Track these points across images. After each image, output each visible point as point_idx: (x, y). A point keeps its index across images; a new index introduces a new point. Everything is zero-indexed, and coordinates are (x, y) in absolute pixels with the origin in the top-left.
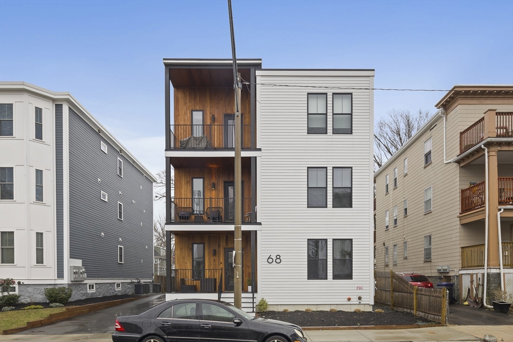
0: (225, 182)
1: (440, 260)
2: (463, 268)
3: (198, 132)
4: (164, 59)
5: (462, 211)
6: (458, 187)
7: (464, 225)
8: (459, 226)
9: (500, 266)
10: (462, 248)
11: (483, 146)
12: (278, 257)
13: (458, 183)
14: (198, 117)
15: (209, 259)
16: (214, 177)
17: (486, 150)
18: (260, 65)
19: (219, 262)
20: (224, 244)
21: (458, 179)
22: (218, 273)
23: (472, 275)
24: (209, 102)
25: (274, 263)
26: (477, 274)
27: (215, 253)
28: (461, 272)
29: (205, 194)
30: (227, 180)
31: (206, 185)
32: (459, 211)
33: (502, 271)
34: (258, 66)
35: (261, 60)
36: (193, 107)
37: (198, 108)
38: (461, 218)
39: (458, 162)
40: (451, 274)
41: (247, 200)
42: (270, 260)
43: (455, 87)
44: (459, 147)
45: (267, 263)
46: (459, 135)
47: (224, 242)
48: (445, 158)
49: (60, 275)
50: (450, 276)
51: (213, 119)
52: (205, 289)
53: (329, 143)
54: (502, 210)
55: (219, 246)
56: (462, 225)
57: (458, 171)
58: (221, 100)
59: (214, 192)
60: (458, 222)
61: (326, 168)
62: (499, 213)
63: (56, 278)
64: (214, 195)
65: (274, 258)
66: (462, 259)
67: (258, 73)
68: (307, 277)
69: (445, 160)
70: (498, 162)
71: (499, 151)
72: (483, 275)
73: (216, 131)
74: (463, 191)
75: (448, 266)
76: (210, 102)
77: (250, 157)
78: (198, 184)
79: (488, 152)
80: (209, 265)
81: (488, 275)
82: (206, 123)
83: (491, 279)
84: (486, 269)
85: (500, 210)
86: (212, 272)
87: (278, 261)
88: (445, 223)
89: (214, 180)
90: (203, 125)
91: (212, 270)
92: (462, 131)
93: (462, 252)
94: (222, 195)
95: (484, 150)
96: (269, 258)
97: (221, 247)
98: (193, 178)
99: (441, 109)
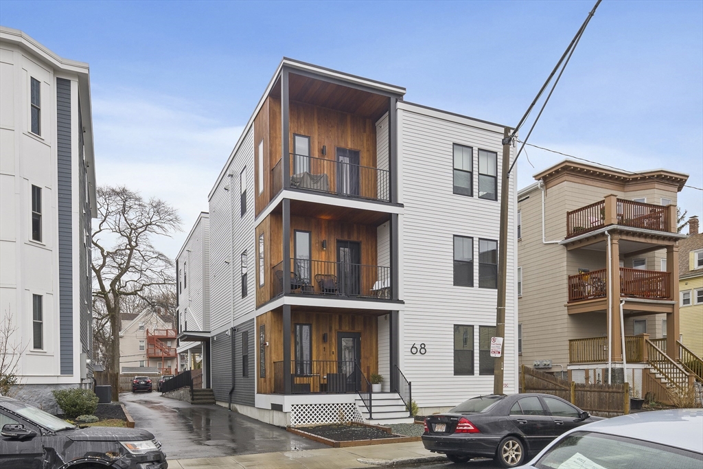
0: (338, 241)
1: (535, 354)
2: (572, 363)
3: (302, 167)
4: (285, 58)
5: (570, 300)
6: (565, 273)
7: (573, 316)
8: (567, 316)
9: (622, 360)
10: (570, 341)
11: (606, 233)
12: (423, 346)
13: (565, 268)
14: (302, 145)
15: (318, 347)
16: (323, 232)
17: (609, 237)
18: (401, 95)
19: (330, 351)
20: (337, 327)
21: (565, 264)
22: (328, 366)
23: (587, 371)
24: (317, 127)
25: (418, 353)
26: (595, 370)
27: (325, 339)
28: (569, 368)
29: (312, 256)
30: (340, 239)
31: (313, 242)
32: (567, 299)
33: (626, 366)
34: (399, 96)
35: (405, 89)
36: (296, 129)
37: (302, 132)
38: (570, 308)
39: (566, 245)
40: (554, 370)
41: (365, 269)
42: (414, 350)
43: (566, 161)
44: (565, 228)
45: (411, 354)
46: (566, 215)
47: (337, 324)
48: (544, 237)
49: (66, 368)
50: (553, 373)
51: (323, 151)
52: (335, 389)
53: (474, 208)
54: (624, 302)
55: (330, 330)
56: (569, 315)
57: (565, 255)
58: (332, 127)
59: (324, 253)
60: (566, 312)
61: (472, 238)
62: (621, 304)
63: (59, 375)
64: (324, 257)
65: (419, 347)
66: (570, 353)
67: (399, 105)
68: (453, 372)
69: (544, 240)
70: (620, 251)
71: (620, 239)
72: (607, 370)
73: (326, 169)
74: (570, 278)
75: (551, 361)
76: (319, 128)
77: (391, 214)
78: (302, 239)
79: (611, 240)
80: (318, 356)
81: (613, 370)
82: (313, 155)
83: (617, 375)
84: (610, 364)
85: (621, 302)
86: (322, 365)
87: (423, 351)
88: (544, 312)
89: (323, 237)
90: (310, 157)
91: (322, 363)
92: (570, 211)
93: (571, 346)
94: (333, 258)
95: (607, 236)
96: (413, 347)
97: (333, 331)
98: (296, 231)
99: (541, 181)
